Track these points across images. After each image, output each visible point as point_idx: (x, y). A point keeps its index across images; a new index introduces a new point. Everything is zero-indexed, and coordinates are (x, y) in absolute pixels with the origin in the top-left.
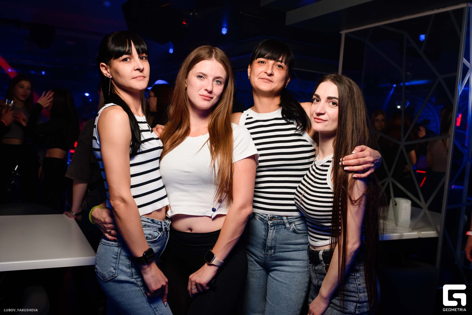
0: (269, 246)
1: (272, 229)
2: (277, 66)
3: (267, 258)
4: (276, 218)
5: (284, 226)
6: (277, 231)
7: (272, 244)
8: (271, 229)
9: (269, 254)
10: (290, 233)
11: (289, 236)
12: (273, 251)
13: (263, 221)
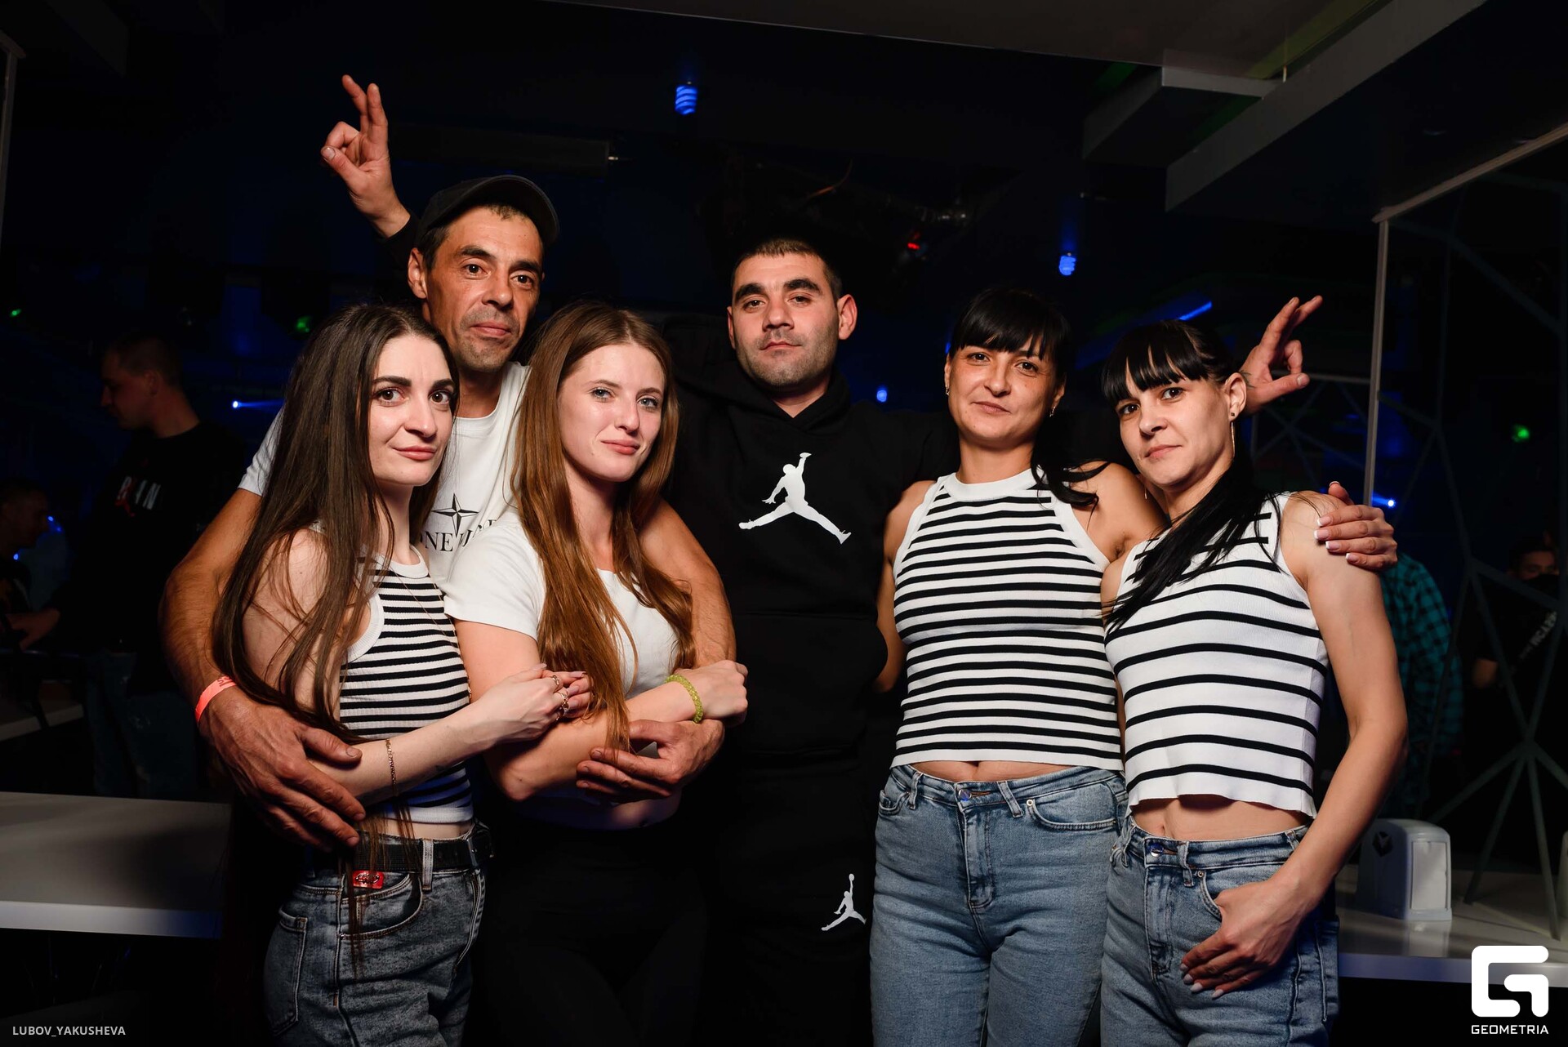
0: (974, 874)
1: (972, 824)
2: (1021, 366)
3: (978, 914)
4: (979, 790)
5: (1005, 809)
6: (987, 827)
7: (981, 869)
8: (968, 824)
9: (981, 902)
10: (1027, 830)
11: (1026, 839)
12: (989, 890)
13: (944, 806)
